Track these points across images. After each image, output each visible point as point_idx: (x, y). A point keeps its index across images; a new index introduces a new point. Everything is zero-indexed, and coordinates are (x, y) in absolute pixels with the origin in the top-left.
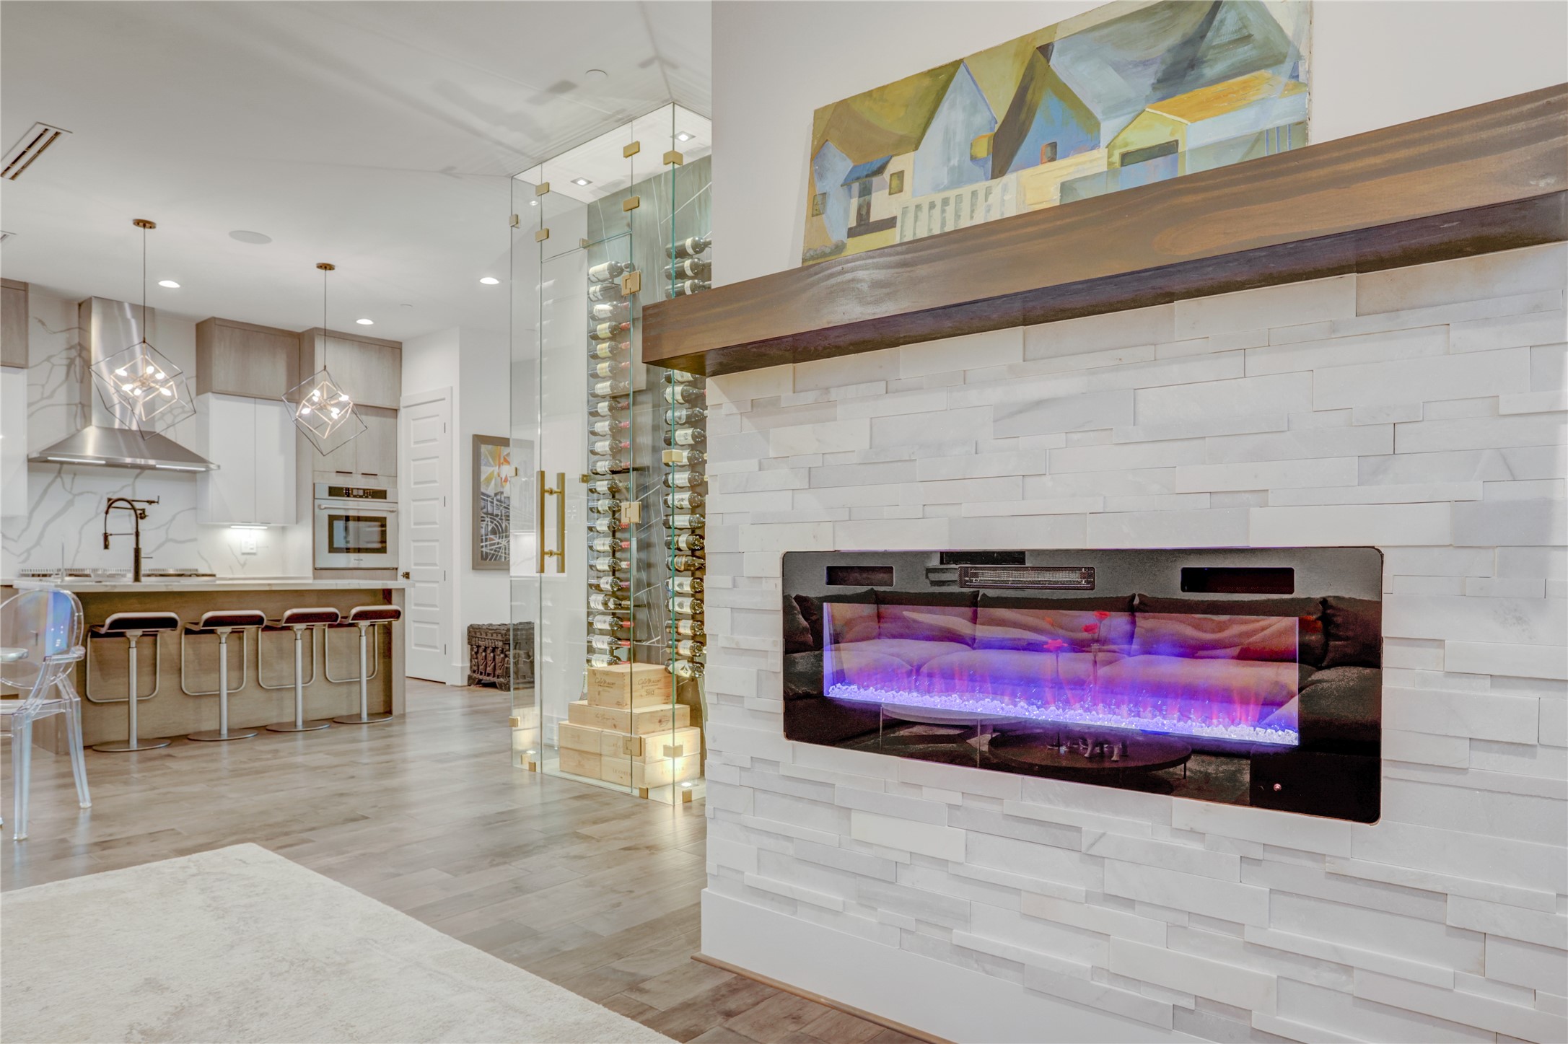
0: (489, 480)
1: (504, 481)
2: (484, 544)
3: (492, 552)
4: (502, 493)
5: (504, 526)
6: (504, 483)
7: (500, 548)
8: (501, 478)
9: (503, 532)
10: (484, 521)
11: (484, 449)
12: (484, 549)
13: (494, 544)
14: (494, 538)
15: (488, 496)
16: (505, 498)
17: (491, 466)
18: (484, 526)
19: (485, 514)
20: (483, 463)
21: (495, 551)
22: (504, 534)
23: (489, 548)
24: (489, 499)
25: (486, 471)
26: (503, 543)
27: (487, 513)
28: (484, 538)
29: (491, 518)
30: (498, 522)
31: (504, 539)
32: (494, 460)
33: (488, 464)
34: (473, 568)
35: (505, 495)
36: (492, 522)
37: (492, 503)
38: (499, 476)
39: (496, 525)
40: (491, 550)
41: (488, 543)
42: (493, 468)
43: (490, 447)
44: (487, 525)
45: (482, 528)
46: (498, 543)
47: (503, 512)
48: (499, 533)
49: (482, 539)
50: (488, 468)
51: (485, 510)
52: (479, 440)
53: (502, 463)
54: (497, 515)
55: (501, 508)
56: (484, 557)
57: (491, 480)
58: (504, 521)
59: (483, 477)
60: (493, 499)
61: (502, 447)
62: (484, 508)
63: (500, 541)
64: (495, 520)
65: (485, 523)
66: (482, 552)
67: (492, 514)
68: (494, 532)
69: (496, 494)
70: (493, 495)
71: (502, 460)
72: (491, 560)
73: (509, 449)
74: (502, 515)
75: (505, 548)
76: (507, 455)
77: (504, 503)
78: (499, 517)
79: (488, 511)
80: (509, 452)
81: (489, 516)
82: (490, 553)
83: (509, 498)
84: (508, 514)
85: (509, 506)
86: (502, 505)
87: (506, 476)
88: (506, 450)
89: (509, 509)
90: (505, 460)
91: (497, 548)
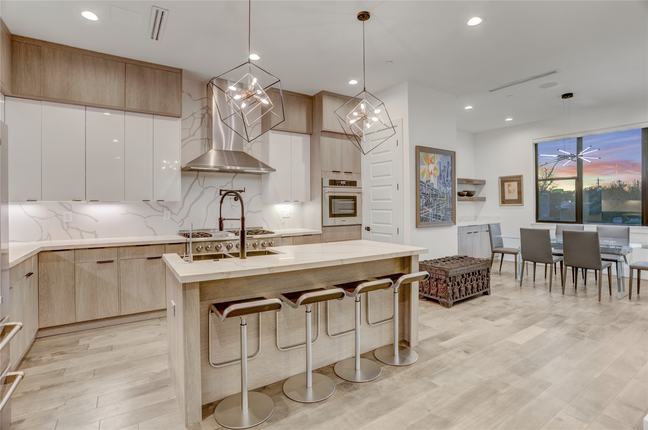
0: (423, 173)
1: (431, 174)
2: (421, 212)
3: (425, 217)
4: (430, 181)
5: (430, 201)
6: (430, 175)
7: (429, 214)
8: (429, 172)
9: (430, 205)
10: (421, 198)
11: (421, 154)
12: (422, 215)
14: (426, 208)
15: (423, 183)
16: (431, 183)
18: (421, 201)
19: (422, 194)
20: (421, 163)
22: (431, 206)
25: (423, 168)
26: (430, 211)
29: (425, 196)
31: (431, 209)
32: (426, 161)
33: (423, 164)
34: (417, 227)
36: (425, 199)
37: (425, 187)
38: (428, 171)
39: (427, 200)
40: (425, 215)
41: (423, 211)
42: (426, 166)
43: (424, 153)
44: (423, 200)
46: (428, 211)
47: (430, 192)
48: (429, 205)
49: (421, 209)
50: (423, 166)
51: (422, 191)
52: (419, 149)
54: (427, 194)
55: (429, 190)
56: (422, 220)
57: (425, 173)
58: (430, 198)
59: (420, 171)
60: (425, 185)
61: (430, 154)
62: (422, 190)
63: (429, 210)
64: (426, 197)
65: (422, 199)
66: (421, 216)
67: (425, 194)
68: (426, 205)
69: (427, 182)
70: (425, 182)
71: (429, 162)
72: (425, 221)
73: (433, 155)
74: (430, 194)
75: (431, 214)
76: (432, 158)
77: (431, 187)
78: (428, 196)
79: (423, 192)
80: (433, 157)
81: (424, 195)
82: (424, 217)
83: (433, 184)
84: (432, 193)
85: (433, 188)
86: (429, 188)
87: (431, 171)
88: (431, 155)
89: (433, 190)
90: (431, 162)
91: (427, 214)
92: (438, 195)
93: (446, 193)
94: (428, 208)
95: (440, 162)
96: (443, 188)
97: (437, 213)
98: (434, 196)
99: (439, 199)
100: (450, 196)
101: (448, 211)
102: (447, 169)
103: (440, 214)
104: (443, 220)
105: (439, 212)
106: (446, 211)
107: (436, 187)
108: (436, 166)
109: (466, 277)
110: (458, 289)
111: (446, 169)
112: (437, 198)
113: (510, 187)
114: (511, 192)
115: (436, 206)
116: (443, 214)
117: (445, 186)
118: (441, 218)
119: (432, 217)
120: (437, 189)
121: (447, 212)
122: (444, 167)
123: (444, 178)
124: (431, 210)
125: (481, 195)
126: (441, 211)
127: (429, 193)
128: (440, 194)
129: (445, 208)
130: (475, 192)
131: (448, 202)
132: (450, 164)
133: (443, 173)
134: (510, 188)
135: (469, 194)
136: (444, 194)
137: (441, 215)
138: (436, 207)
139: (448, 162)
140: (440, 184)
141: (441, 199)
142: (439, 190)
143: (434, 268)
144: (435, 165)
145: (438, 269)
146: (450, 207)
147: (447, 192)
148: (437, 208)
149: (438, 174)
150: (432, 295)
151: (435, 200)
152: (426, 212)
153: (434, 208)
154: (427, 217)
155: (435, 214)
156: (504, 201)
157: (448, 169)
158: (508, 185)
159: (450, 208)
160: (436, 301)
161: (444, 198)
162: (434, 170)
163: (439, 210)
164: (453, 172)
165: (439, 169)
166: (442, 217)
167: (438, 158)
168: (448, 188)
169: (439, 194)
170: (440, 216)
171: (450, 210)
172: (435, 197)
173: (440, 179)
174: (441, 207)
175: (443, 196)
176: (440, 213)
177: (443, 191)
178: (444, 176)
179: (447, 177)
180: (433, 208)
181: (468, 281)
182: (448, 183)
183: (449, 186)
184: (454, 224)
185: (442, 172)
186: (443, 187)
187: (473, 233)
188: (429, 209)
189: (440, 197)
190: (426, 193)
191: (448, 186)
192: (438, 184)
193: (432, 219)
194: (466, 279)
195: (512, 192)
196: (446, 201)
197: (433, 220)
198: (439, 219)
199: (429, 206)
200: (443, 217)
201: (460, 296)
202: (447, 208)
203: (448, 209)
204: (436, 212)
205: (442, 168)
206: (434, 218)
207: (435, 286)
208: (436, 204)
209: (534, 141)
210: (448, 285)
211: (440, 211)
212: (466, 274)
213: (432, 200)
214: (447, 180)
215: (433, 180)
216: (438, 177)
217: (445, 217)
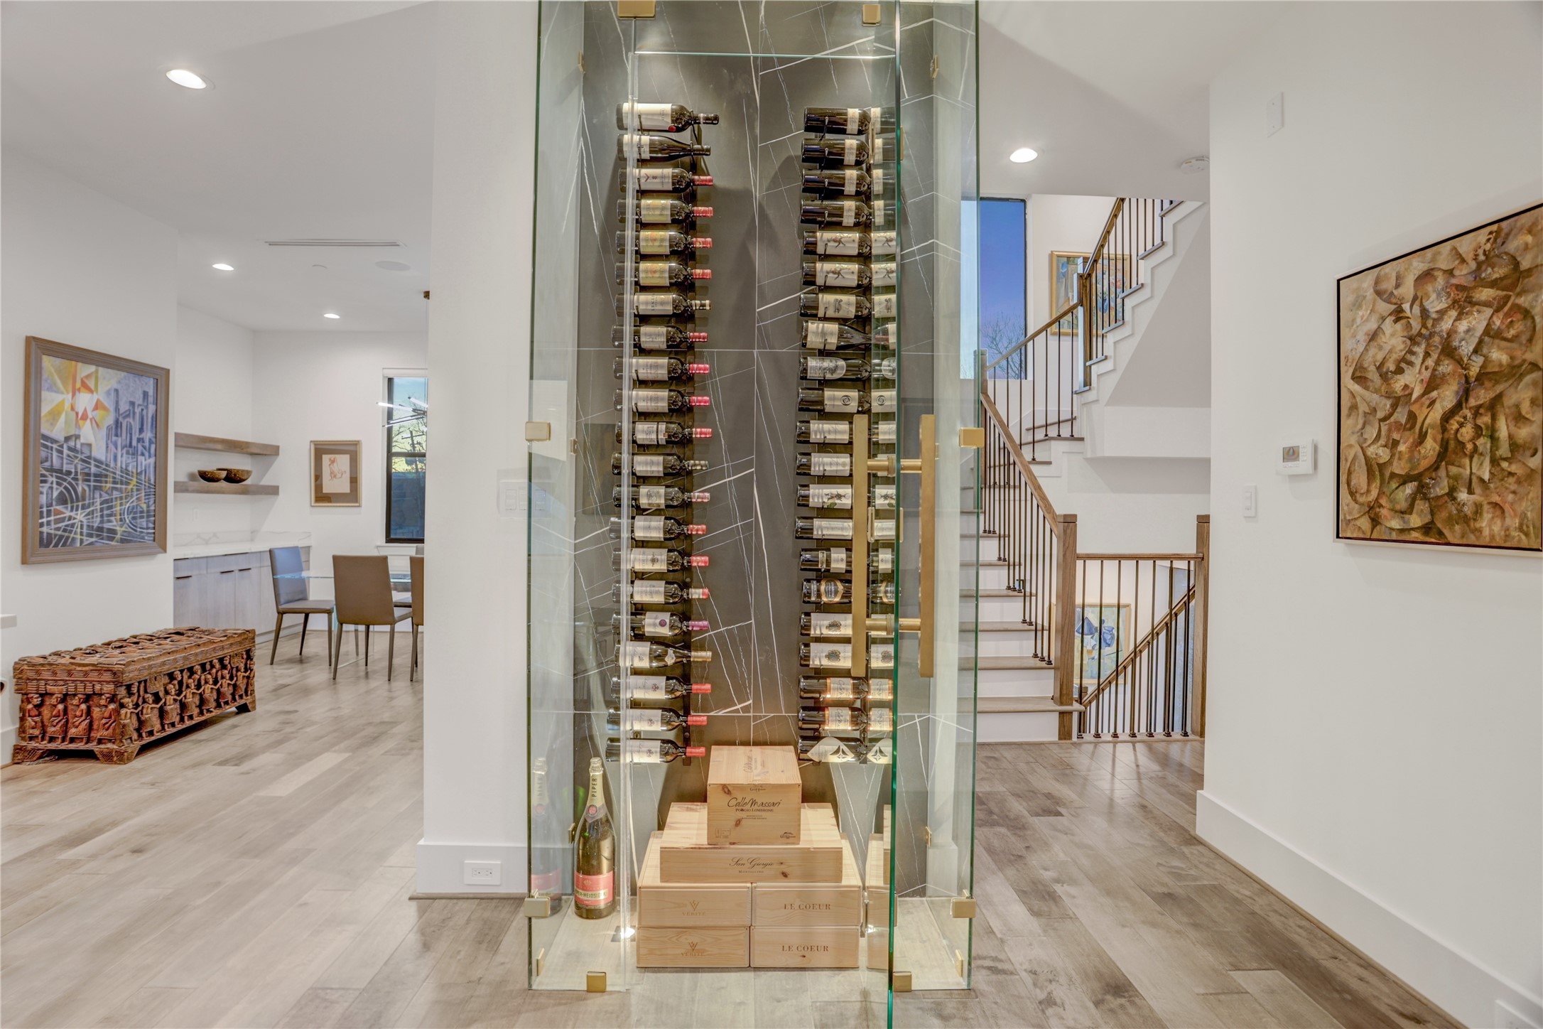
0: (55, 415)
1: (82, 419)
2: (44, 520)
3: (60, 533)
4: (77, 437)
5: (80, 490)
6: (81, 422)
7: (73, 525)
8: (77, 414)
9: (78, 500)
10: (45, 482)
11: (49, 363)
12: (45, 529)
13: (63, 520)
14: (64, 510)
15: (54, 441)
16: (82, 444)
17: (58, 391)
18: (44, 490)
19: (47, 470)
20: (45, 385)
21: (65, 530)
22: (80, 504)
23: (53, 526)
24: (55, 446)
25: (49, 400)
26: (78, 517)
27: (51, 470)
28: (45, 509)
29: (57, 477)
30: (70, 483)
31: (80, 511)
32: (64, 383)
33: (53, 388)
34: (24, 561)
35: (82, 440)
36: (58, 484)
37: (61, 452)
38: (73, 409)
39: (66, 488)
40: (58, 529)
41: (52, 518)
42: (64, 396)
43: (58, 361)
44: (51, 488)
45: (42, 493)
46: (70, 518)
47: (79, 467)
48: (72, 502)
49: (41, 513)
50: (54, 395)
51: (47, 464)
52: (38, 348)
53: (79, 390)
54: (69, 473)
55: (76, 461)
56: (45, 542)
57: (59, 414)
58: (80, 482)
60: (62, 446)
61: (80, 364)
62: (46, 461)
63: (73, 514)
64: (65, 480)
65: (48, 485)
66: (41, 533)
67: (60, 471)
68: (62, 500)
69: (67, 439)
70: (63, 439)
71: (78, 385)
72: (56, 545)
73: (92, 368)
74: (76, 472)
75: (82, 526)
76: (88, 376)
77: (82, 453)
78: (72, 476)
79: (52, 465)
80: (92, 373)
81: (54, 474)
82: (56, 535)
83: (90, 445)
84: (86, 471)
85: (89, 457)
86: (77, 457)
87: (85, 410)
88: (85, 370)
89: (89, 463)
90: (84, 385)
91: (67, 526)
92: (106, 476)
93: (135, 471)
94: (72, 510)
95: (117, 391)
96: (123, 459)
97: (102, 522)
98: (92, 478)
99: (109, 485)
100: (149, 480)
101: (142, 517)
102: (142, 410)
103: (115, 526)
104: (122, 541)
105: (110, 521)
106: (134, 518)
107: (99, 452)
108: (101, 399)
109: (180, 678)
110: (156, 712)
111: (136, 410)
112: (104, 485)
113: (335, 464)
114: (335, 476)
115: (101, 504)
116: (125, 525)
117: (133, 454)
118: (118, 536)
119: (85, 534)
120: (103, 459)
121: (139, 521)
122: (132, 404)
123: (131, 434)
124: (80, 516)
125: (267, 481)
126: (118, 517)
127: (76, 468)
128: (115, 473)
129: (131, 511)
130: (249, 473)
131: (143, 494)
132: (151, 399)
133: (128, 419)
134: (335, 467)
135: (233, 478)
136: (127, 474)
137: (118, 528)
138: (99, 507)
139: (145, 394)
140: (116, 449)
141: (119, 486)
142: (112, 462)
143: (80, 669)
144: (100, 395)
145: (91, 668)
146: (148, 506)
147: (139, 471)
148: (102, 510)
149: (110, 420)
150: (72, 740)
151: (100, 488)
152: (63, 521)
153: (91, 509)
154: (66, 534)
155: (96, 525)
156: (322, 497)
157: (145, 412)
158: (330, 459)
159: (148, 511)
160: (89, 755)
161: (128, 484)
162: (96, 408)
163: (110, 515)
164: (160, 421)
165: (112, 409)
166: (119, 533)
167: (109, 379)
168: (141, 458)
169: (112, 475)
170: (113, 531)
171: (148, 516)
172: (95, 481)
173: (116, 435)
174: (118, 508)
175: (124, 479)
176: (115, 523)
177: (124, 467)
178: (131, 429)
179: (141, 430)
180: (88, 510)
181: (188, 687)
182: (144, 448)
183: (147, 454)
184: (160, 550)
185: (124, 418)
186: (125, 455)
187: (237, 572)
188: (74, 512)
189: (114, 483)
190: (64, 469)
191: (143, 454)
192: (107, 447)
193: (84, 538)
194: (181, 683)
195: (339, 475)
196: (135, 493)
197: (88, 542)
198: (112, 539)
199: (75, 504)
200: (125, 534)
201: (163, 725)
202: (139, 509)
203: (142, 512)
204: (99, 519)
205: (124, 407)
206: (90, 535)
207: (81, 716)
208: (98, 501)
209: (386, 371)
210: (122, 706)
211: (113, 518)
212: (182, 671)
213: (87, 488)
214: (139, 440)
215: (94, 438)
216: (109, 428)
217: (129, 532)
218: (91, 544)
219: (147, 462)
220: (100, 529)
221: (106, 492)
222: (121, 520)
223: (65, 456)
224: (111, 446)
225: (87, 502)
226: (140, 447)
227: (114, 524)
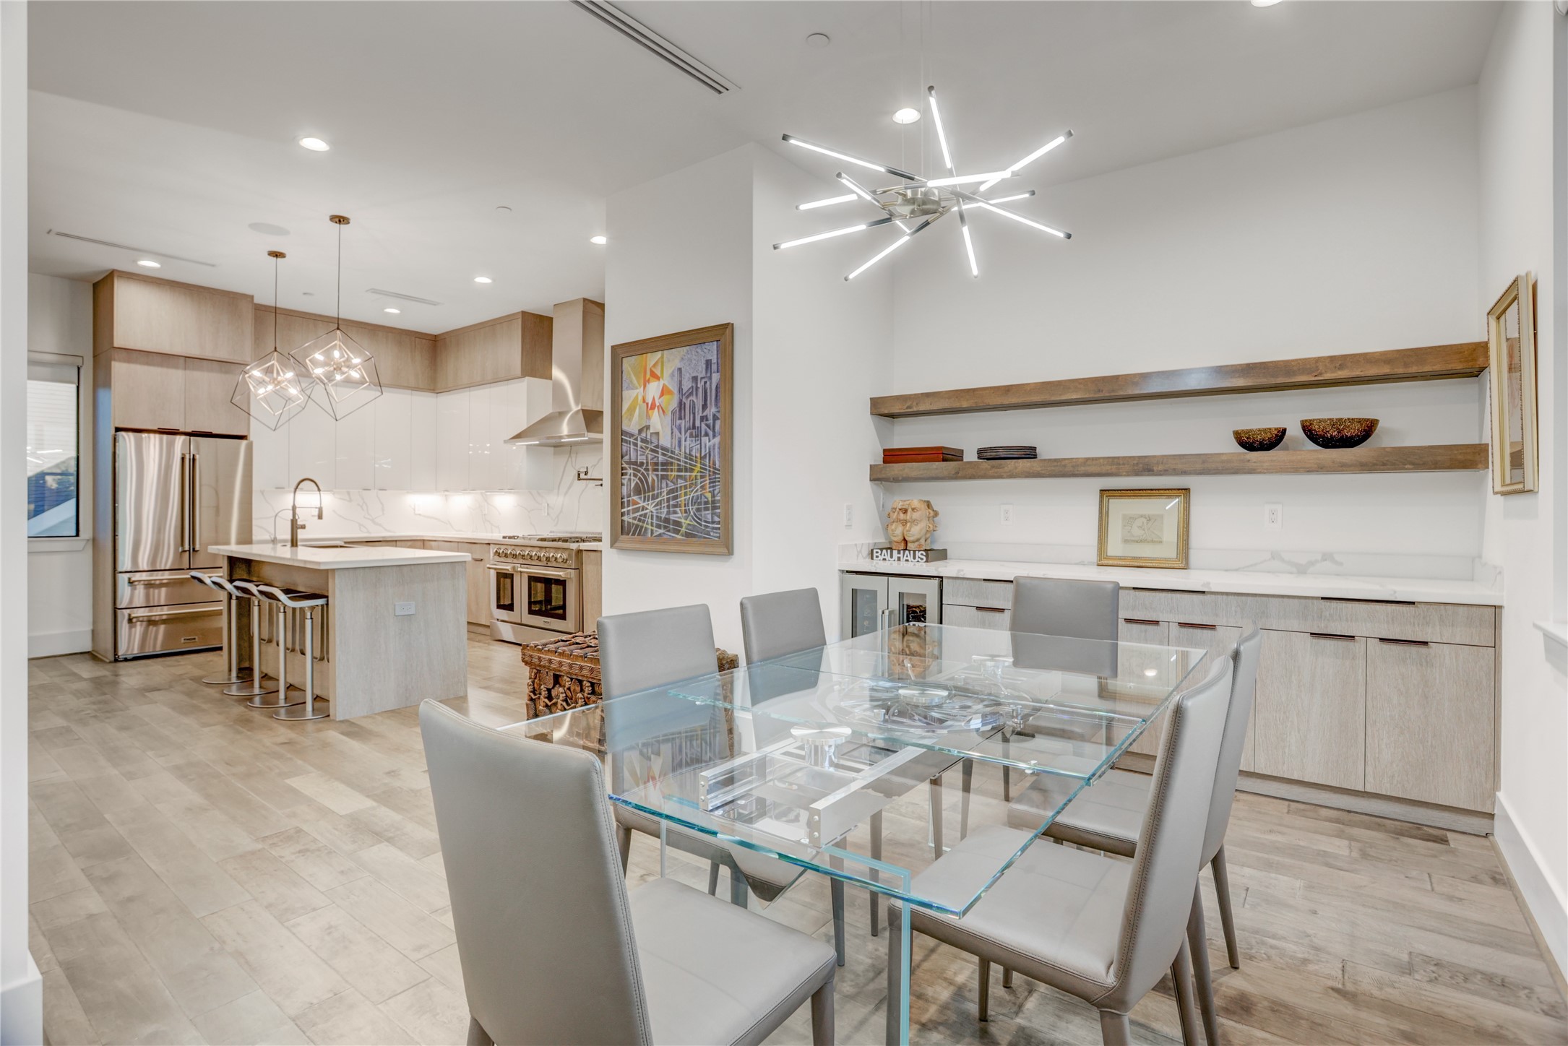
0: (631, 411)
1: (651, 409)
2: (625, 510)
3: (636, 522)
4: (648, 427)
5: (650, 480)
6: (650, 412)
7: (645, 515)
8: (647, 404)
9: (649, 492)
10: (625, 474)
11: (627, 364)
12: (625, 518)
14: (638, 501)
15: (631, 435)
16: (651, 434)
17: (634, 387)
18: (625, 482)
19: (627, 463)
20: (625, 385)
21: (640, 520)
22: (651, 494)
23: (632, 516)
24: (632, 440)
25: (630, 396)
26: (649, 507)
27: (630, 463)
28: (625, 500)
29: (634, 469)
30: (643, 474)
31: (650, 502)
32: (638, 377)
33: (631, 388)
35: (652, 430)
36: (635, 476)
37: (636, 445)
38: (644, 401)
39: (640, 479)
40: (634, 518)
41: (630, 508)
42: (638, 390)
43: (634, 358)
44: (630, 480)
45: (623, 484)
46: (643, 508)
47: (650, 457)
48: (645, 493)
49: (623, 503)
50: (631, 391)
51: (627, 458)
53: (649, 381)
54: (642, 464)
55: (647, 452)
56: (627, 529)
57: (635, 408)
58: (650, 472)
59: (625, 407)
60: (636, 439)
61: (649, 354)
62: (627, 455)
63: (644, 504)
64: (639, 471)
65: (627, 477)
66: (624, 521)
67: (635, 463)
68: (638, 491)
69: (640, 431)
70: (637, 432)
71: (648, 376)
72: (633, 534)
73: (659, 354)
74: (647, 463)
75: (652, 516)
76: (655, 365)
77: (651, 443)
78: (644, 467)
79: (630, 459)
80: (658, 360)
81: (632, 466)
82: (633, 524)
83: (657, 434)
84: (655, 460)
85: (657, 446)
86: (647, 448)
87: (654, 399)
88: (654, 358)
89: (657, 452)
90: (654, 375)
91: (641, 516)
92: (672, 464)
93: (698, 455)
94: (644, 501)
95: (680, 370)
96: (688, 444)
97: (668, 513)
98: (660, 467)
99: (674, 473)
100: (714, 464)
101: (706, 509)
102: (705, 383)
103: (679, 518)
104: (687, 535)
105: (675, 512)
106: (698, 510)
107: (665, 441)
108: (667, 384)
111: (699, 386)
112: (669, 473)
115: (668, 494)
116: (690, 517)
117: (697, 436)
118: (683, 530)
119: (654, 525)
120: (669, 446)
121: (703, 513)
122: (695, 379)
123: (694, 414)
124: (651, 507)
126: (683, 508)
127: (647, 459)
128: (679, 460)
129: (695, 501)
131: (708, 481)
132: (714, 367)
133: (691, 398)
136: (691, 460)
137: (683, 521)
138: (665, 497)
139: (708, 363)
140: (681, 433)
141: (683, 474)
142: (677, 448)
144: (666, 380)
146: (713, 496)
147: (702, 455)
148: (668, 500)
149: (674, 405)
151: (663, 477)
152: (638, 511)
153: (659, 499)
154: (641, 524)
155: (663, 516)
157: (708, 383)
159: (713, 502)
161: (692, 470)
162: (662, 394)
163: (675, 506)
164: (725, 390)
165: (676, 391)
166: (684, 526)
167: (673, 359)
168: (705, 439)
169: (676, 462)
170: (678, 524)
171: (714, 508)
172: (663, 470)
173: (680, 419)
174: (683, 498)
175: (688, 466)
176: (680, 515)
177: (688, 452)
178: (694, 407)
179: (704, 407)
180: (657, 500)
182: (708, 426)
183: (711, 433)
184: (725, 550)
185: (687, 397)
186: (688, 438)
188: (647, 503)
189: (679, 470)
190: (639, 461)
191: (706, 435)
192: (672, 433)
193: (654, 529)
196: (699, 481)
197: (658, 533)
198: (677, 532)
199: (647, 495)
200: (689, 527)
202: (704, 499)
203: (706, 503)
204: (665, 510)
205: (687, 385)
206: (659, 526)
208: (665, 490)
211: (678, 509)
213: (655, 478)
214: (702, 419)
215: (659, 423)
216: (673, 413)
217: (694, 526)
218: (660, 535)
219: (711, 443)
220: (667, 520)
221: (672, 482)
222: (686, 512)
223: (639, 449)
224: (676, 431)
225: (656, 492)
226: (704, 426)
227: (678, 516)
